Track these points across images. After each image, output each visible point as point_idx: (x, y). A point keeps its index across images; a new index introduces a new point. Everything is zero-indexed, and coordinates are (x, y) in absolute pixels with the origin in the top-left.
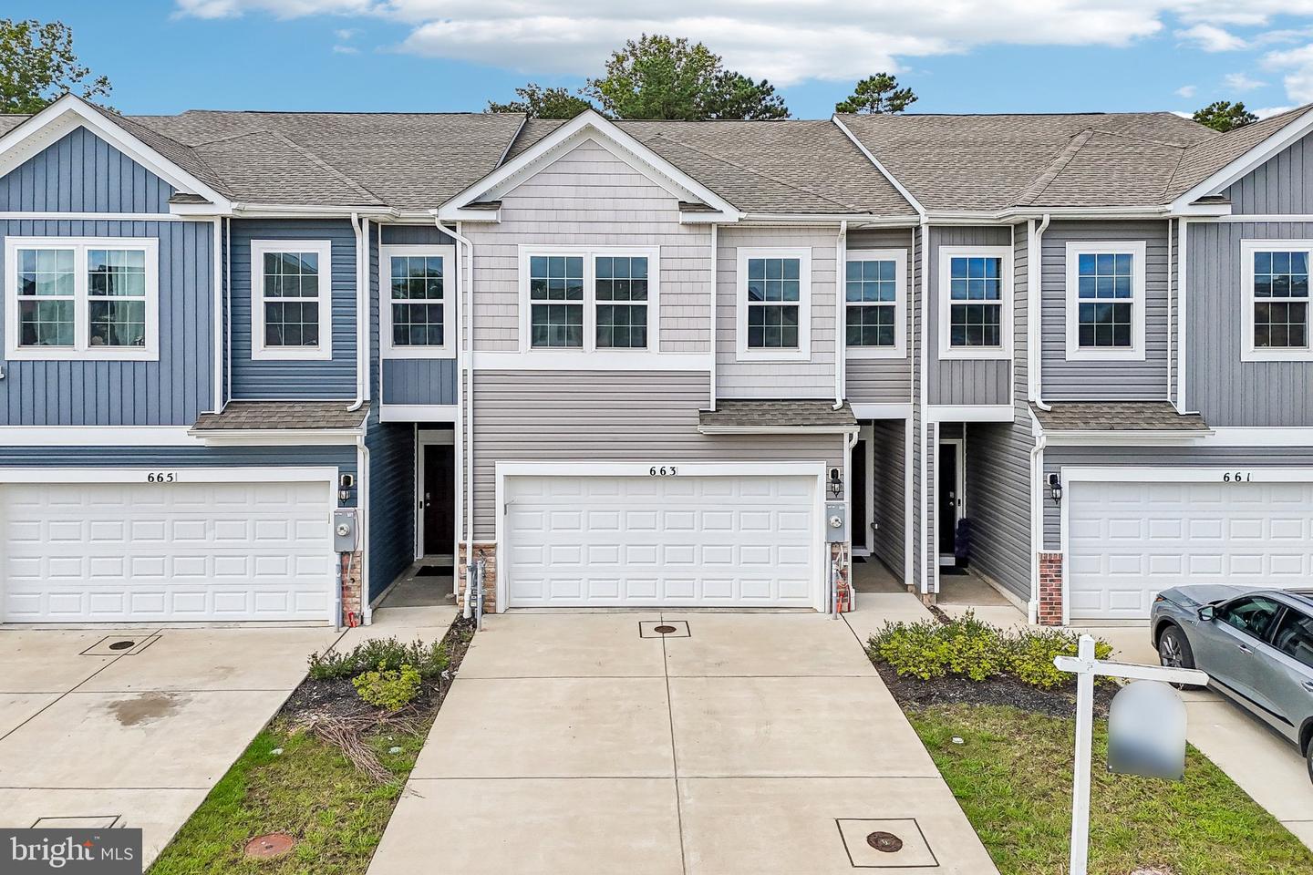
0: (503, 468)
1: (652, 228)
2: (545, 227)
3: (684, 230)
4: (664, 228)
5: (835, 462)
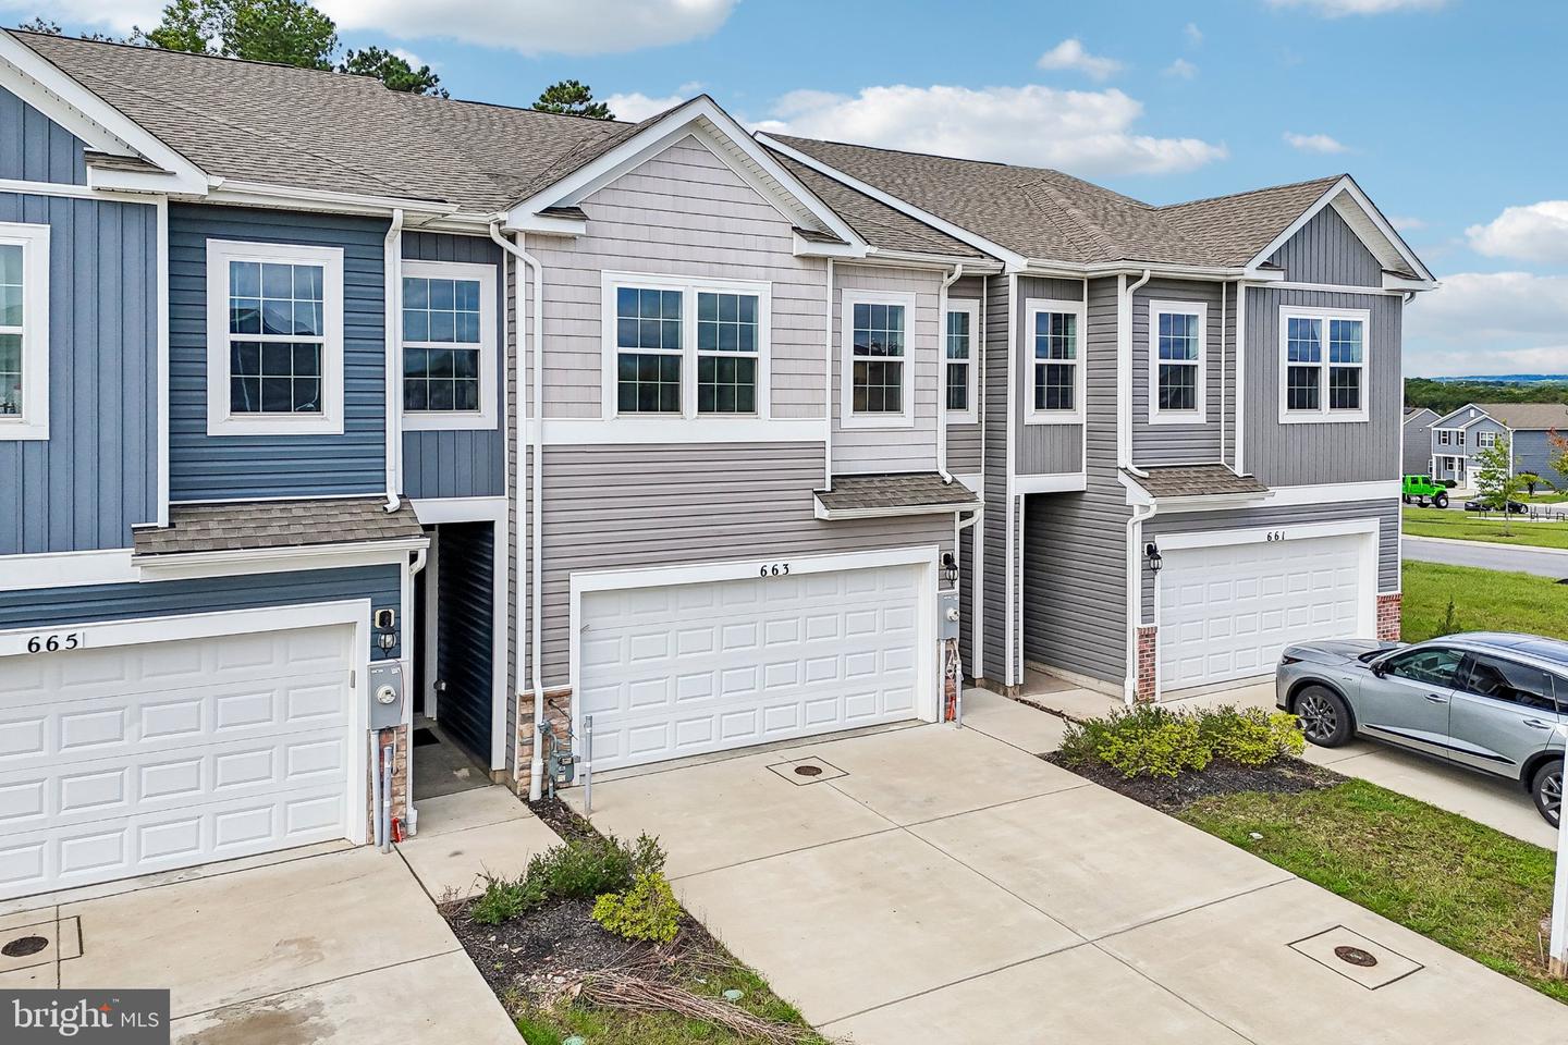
0: (580, 582)
1: (761, 258)
2: (636, 249)
3: (798, 264)
4: (777, 260)
5: (947, 545)
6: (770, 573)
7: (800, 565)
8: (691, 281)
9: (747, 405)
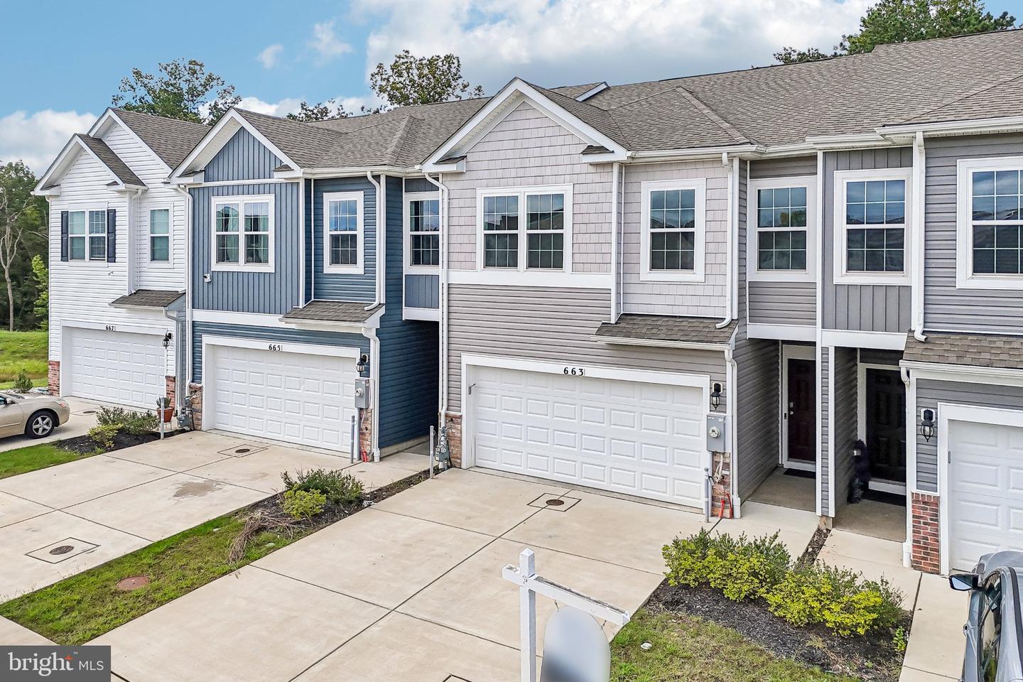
0: (467, 359)
1: (569, 169)
2: (493, 174)
3: (592, 169)
4: (577, 169)
5: (718, 377)
6: (570, 373)
7: (591, 371)
8: (522, 189)
9: (558, 264)
